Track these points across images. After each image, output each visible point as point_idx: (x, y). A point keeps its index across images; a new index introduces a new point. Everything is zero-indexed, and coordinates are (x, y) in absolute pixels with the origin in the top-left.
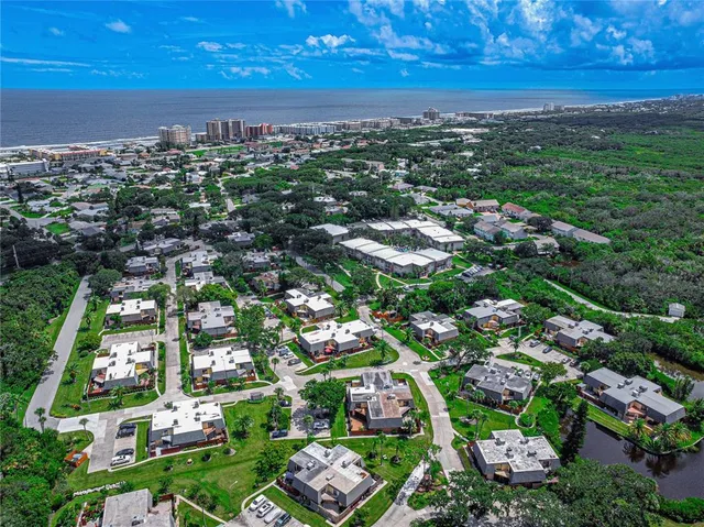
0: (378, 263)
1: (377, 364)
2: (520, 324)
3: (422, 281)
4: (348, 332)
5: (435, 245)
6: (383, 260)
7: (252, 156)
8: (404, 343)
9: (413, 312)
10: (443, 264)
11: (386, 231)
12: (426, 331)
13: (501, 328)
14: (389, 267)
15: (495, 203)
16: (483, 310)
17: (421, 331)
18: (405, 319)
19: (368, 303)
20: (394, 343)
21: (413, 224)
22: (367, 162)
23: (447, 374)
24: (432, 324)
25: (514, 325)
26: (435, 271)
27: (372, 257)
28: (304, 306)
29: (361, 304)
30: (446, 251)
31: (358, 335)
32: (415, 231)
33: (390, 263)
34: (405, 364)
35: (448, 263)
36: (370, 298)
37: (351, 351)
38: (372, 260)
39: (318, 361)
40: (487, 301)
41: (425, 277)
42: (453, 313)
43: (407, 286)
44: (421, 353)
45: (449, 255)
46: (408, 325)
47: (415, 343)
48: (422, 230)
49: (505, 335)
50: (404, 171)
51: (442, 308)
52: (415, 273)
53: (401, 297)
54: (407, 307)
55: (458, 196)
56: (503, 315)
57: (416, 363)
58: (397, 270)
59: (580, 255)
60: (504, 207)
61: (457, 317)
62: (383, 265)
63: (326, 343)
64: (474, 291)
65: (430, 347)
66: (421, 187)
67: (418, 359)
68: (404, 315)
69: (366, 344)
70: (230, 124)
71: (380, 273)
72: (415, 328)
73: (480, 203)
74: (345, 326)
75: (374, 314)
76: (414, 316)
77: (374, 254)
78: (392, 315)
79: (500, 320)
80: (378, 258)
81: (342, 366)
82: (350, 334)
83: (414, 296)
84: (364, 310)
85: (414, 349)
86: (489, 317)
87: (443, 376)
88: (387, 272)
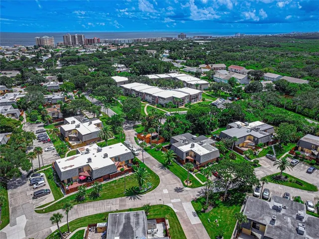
0: (148, 98)
1: (134, 193)
2: (273, 143)
3: (181, 109)
4: (106, 156)
5: (189, 86)
6: (150, 95)
7: (85, 50)
8: (165, 165)
9: (174, 134)
10: (196, 97)
11: (155, 79)
12: (187, 153)
13: (257, 147)
14: (155, 100)
15: (223, 65)
16: (237, 131)
17: (182, 153)
18: (167, 140)
19: (135, 127)
20: (154, 165)
21: (173, 75)
22: (147, 51)
23: (215, 206)
24: (193, 146)
25: (268, 144)
26: (190, 102)
27: (142, 93)
28: (75, 131)
29: (129, 128)
30: (197, 89)
31: (116, 159)
32: (175, 79)
33: (155, 97)
34: (166, 191)
35: (199, 96)
36: (137, 123)
37: (108, 177)
38: (142, 96)
39: (68, 192)
40: (239, 123)
41: (183, 107)
42: (209, 134)
43: (169, 113)
44: (183, 177)
45: (200, 91)
46: (169, 147)
47: (176, 165)
48: (179, 78)
49: (262, 155)
50: (168, 54)
51: (199, 129)
52: (175, 103)
53: (163, 122)
54: (168, 130)
55: (200, 64)
56: (258, 135)
57: (178, 190)
58: (161, 101)
59: (291, 91)
60: (229, 68)
61: (213, 138)
62: (151, 98)
63: (80, 169)
64: (225, 115)
65: (191, 171)
66: (178, 60)
67: (179, 185)
68: (166, 138)
69: (126, 168)
70: (76, 37)
71: (148, 105)
72: (176, 150)
73: (215, 66)
74: (105, 150)
75: (139, 137)
76: (176, 138)
77: (144, 91)
78: (153, 138)
79: (256, 140)
80: (147, 94)
81: (95, 196)
82: (108, 159)
83: (174, 119)
84: (131, 134)
85: (175, 173)
86: (245, 137)
87: (210, 209)
88: (153, 103)
